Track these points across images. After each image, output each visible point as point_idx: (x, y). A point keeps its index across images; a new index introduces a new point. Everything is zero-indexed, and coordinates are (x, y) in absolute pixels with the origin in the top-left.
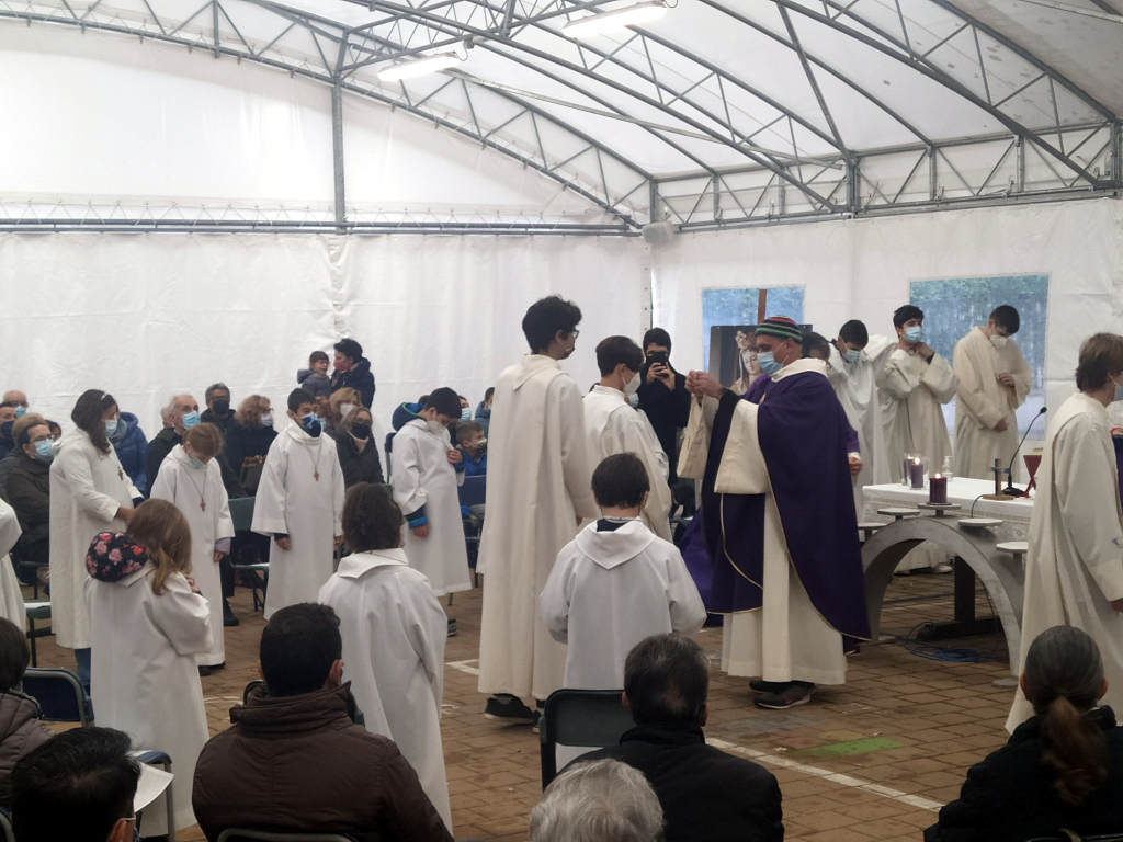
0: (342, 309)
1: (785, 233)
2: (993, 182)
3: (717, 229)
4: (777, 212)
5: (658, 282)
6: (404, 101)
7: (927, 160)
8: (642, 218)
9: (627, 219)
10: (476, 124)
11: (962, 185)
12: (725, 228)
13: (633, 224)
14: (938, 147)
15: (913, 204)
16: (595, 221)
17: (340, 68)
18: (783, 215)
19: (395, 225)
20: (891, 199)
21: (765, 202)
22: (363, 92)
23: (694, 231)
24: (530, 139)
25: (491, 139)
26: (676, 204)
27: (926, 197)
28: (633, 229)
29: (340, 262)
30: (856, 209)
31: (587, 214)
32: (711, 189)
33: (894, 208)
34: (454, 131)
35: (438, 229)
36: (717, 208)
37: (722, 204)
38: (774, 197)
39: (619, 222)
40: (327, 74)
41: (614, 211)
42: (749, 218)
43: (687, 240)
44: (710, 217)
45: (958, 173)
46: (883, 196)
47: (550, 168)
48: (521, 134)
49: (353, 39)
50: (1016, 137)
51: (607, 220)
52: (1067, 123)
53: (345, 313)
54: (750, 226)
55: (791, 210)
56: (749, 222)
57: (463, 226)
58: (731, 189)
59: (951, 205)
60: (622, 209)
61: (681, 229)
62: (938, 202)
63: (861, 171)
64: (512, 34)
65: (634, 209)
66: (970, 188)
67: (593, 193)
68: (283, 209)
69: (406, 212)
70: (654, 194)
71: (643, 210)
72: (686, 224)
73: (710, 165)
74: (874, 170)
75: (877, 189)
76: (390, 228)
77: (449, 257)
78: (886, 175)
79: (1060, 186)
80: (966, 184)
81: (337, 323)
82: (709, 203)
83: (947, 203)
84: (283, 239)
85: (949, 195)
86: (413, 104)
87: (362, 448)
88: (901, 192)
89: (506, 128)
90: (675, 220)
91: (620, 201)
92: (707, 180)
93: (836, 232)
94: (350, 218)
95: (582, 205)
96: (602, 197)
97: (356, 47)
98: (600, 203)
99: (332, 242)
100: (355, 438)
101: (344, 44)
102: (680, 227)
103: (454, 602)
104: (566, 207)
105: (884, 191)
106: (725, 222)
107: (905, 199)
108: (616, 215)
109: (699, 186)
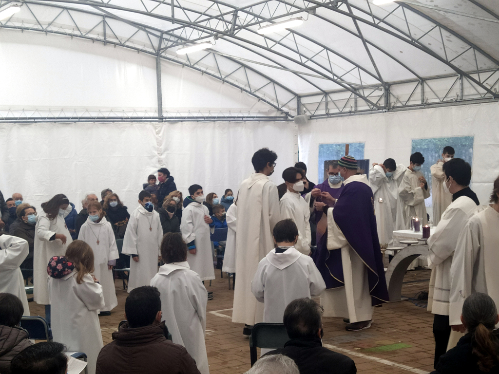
0: (161, 155)
1: (357, 119)
2: (449, 95)
3: (327, 118)
4: (353, 109)
5: (301, 142)
6: (188, 63)
7: (420, 86)
8: (294, 113)
9: (287, 114)
10: (220, 73)
11: (436, 97)
12: (330, 117)
13: (290, 116)
14: (424, 80)
15: (414, 106)
16: (273, 115)
17: (160, 49)
18: (356, 111)
19: (185, 118)
20: (404, 103)
21: (348, 105)
22: (169, 59)
23: (317, 119)
24: (244, 79)
25: (226, 79)
26: (309, 107)
27: (420, 102)
28: (290, 118)
29: (160, 135)
30: (389, 108)
31: (269, 112)
32: (324, 100)
33: (405, 107)
34: (210, 76)
35: (203, 119)
36: (327, 108)
37: (329, 107)
38: (352, 103)
39: (284, 115)
40: (154, 52)
41: (281, 110)
42: (341, 113)
43: (314, 122)
44: (324, 112)
45: (433, 92)
46: (400, 102)
47: (252, 92)
48: (240, 77)
49: (165, 36)
50: (459, 75)
51: (278, 114)
52: (483, 69)
53: (163, 157)
54: (341, 116)
55: (360, 109)
56: (341, 114)
57: (214, 118)
58: (333, 100)
59: (431, 106)
60: (285, 109)
61: (311, 118)
62: (425, 105)
63: (391, 91)
64: (235, 33)
65: (290, 109)
66: (439, 98)
67: (272, 102)
68: (135, 111)
69: (189, 112)
70: (299, 103)
71: (294, 110)
72: (313, 116)
73: (324, 90)
74: (396, 91)
75: (398, 99)
76: (182, 119)
77: (209, 131)
78: (402, 93)
79: (479, 97)
80: (437, 96)
81: (160, 161)
82: (323, 106)
83: (429, 105)
84: (135, 124)
85: (430, 101)
86: (192, 64)
87: (171, 217)
88: (408, 100)
89: (232, 75)
90: (308, 114)
91: (283, 106)
92: (322, 96)
93: (380, 118)
94: (165, 115)
95: (267, 108)
96: (276, 104)
97: (167, 40)
98: (275, 107)
99: (157, 125)
100: (169, 212)
101: (161, 38)
102: (311, 117)
103: (212, 285)
104: (260, 109)
105: (401, 100)
106: (331, 114)
107: (410, 103)
108: (282, 112)
109: (319, 99)
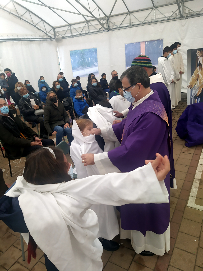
1: (91, 37)
2: (147, 19)
3: (72, 37)
4: (87, 32)
5: (59, 50)
7: (128, 16)
8: (53, 37)
9: (51, 37)
10: (18, 14)
11: (138, 21)
13: (52, 38)
14: (131, 13)
15: (125, 27)
16: (45, 37)
18: (89, 33)
19: (6, 39)
20: (118, 26)
21: (84, 30)
23: (66, 38)
25: (22, 17)
26: (60, 33)
27: (129, 25)
28: (52, 39)
30: (108, 30)
31: (44, 36)
32: (69, 28)
33: (119, 28)
34: (13, 15)
36: (71, 33)
38: (86, 29)
39: (49, 37)
41: (48, 35)
42: (80, 34)
43: (64, 40)
44: (70, 35)
45: (136, 18)
46: (116, 26)
47: (35, 25)
48: (27, 16)
50: (154, 8)
51: (47, 37)
54: (80, 36)
55: (91, 31)
56: (80, 35)
57: (21, 39)
58: (74, 28)
59: (134, 26)
60: (49, 34)
61: (63, 38)
62: (131, 26)
63: (110, 20)
65: (51, 35)
66: (140, 22)
67: (44, 31)
69: (8, 36)
70: (54, 31)
71: (53, 35)
73: (69, 23)
74: (113, 20)
75: (114, 24)
77: (20, 46)
78: (116, 21)
79: (165, 18)
82: (69, 31)
85: (134, 24)
86: (3, 7)
88: (121, 24)
89: (24, 15)
90: (61, 36)
91: (48, 33)
92: (68, 27)
93: (104, 35)
95: (42, 34)
96: (46, 32)
104: (39, 35)
105: (116, 24)
106: (74, 36)
107: (122, 26)
108: (49, 36)
109: (66, 28)
